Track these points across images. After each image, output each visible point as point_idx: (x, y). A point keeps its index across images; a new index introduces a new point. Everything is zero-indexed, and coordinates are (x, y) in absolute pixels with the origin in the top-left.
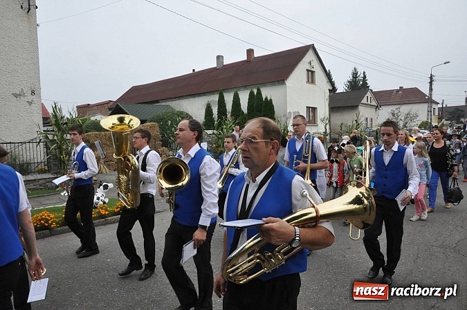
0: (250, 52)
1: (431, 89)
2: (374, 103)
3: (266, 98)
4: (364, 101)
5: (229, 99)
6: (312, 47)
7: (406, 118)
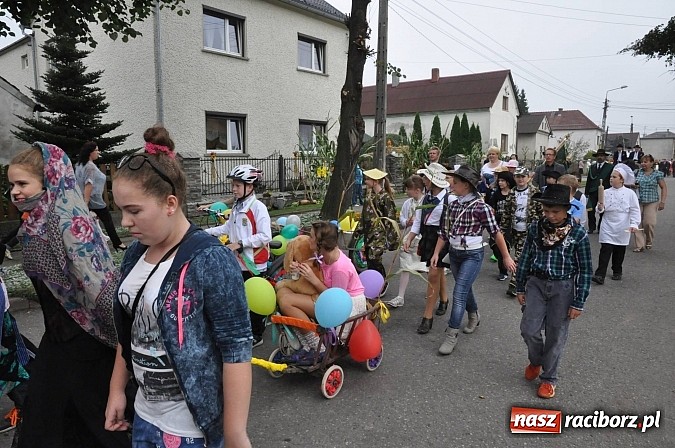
0: (435, 72)
1: (605, 116)
2: (548, 131)
3: (473, 125)
4: (540, 128)
5: (427, 124)
6: (508, 73)
7: (576, 149)
